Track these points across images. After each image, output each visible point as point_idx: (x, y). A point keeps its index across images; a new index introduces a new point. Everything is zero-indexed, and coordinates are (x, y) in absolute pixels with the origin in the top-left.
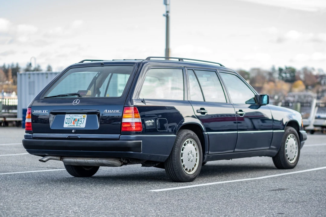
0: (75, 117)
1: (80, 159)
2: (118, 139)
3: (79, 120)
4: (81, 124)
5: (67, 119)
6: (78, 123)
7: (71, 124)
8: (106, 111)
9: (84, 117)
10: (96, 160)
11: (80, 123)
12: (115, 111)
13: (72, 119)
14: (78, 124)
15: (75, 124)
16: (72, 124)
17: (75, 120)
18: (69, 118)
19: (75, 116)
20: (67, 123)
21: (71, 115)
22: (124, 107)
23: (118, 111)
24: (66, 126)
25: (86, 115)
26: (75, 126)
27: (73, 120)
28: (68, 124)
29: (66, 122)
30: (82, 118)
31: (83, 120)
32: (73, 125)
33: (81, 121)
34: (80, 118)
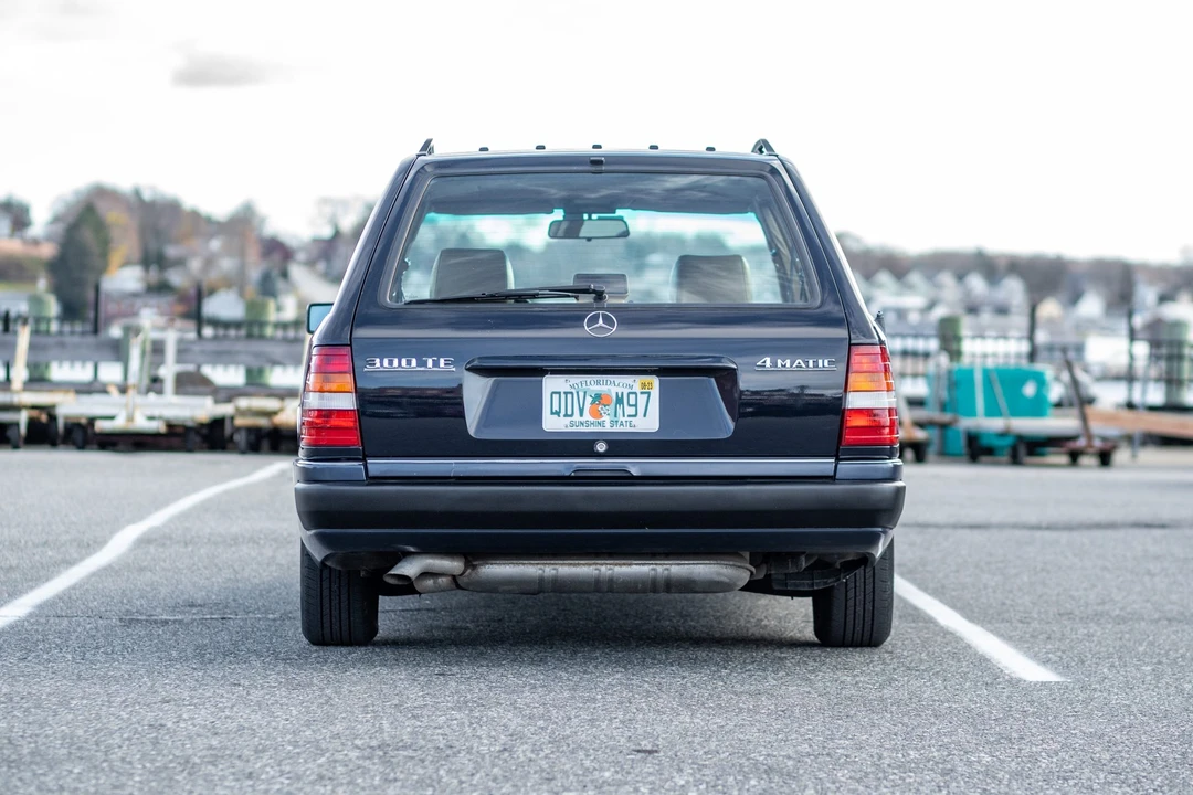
0: (596, 388)
1: (575, 565)
2: (831, 479)
3: (620, 401)
4: (635, 416)
5: (556, 397)
6: (620, 411)
7: (581, 415)
8: (768, 364)
9: (643, 385)
10: (660, 569)
11: (631, 411)
12: (811, 364)
13: (581, 395)
14: (621, 418)
15: (606, 418)
16: (587, 416)
17: (598, 398)
18: (569, 390)
19: (598, 383)
20: (558, 413)
21: (575, 379)
22: (850, 345)
23: (823, 363)
24: (552, 424)
25: (655, 381)
26: (607, 424)
27: (589, 400)
28: (566, 415)
29: (556, 408)
30: (635, 393)
31: (642, 399)
32: (592, 419)
33: (636, 406)
34: (626, 391)
